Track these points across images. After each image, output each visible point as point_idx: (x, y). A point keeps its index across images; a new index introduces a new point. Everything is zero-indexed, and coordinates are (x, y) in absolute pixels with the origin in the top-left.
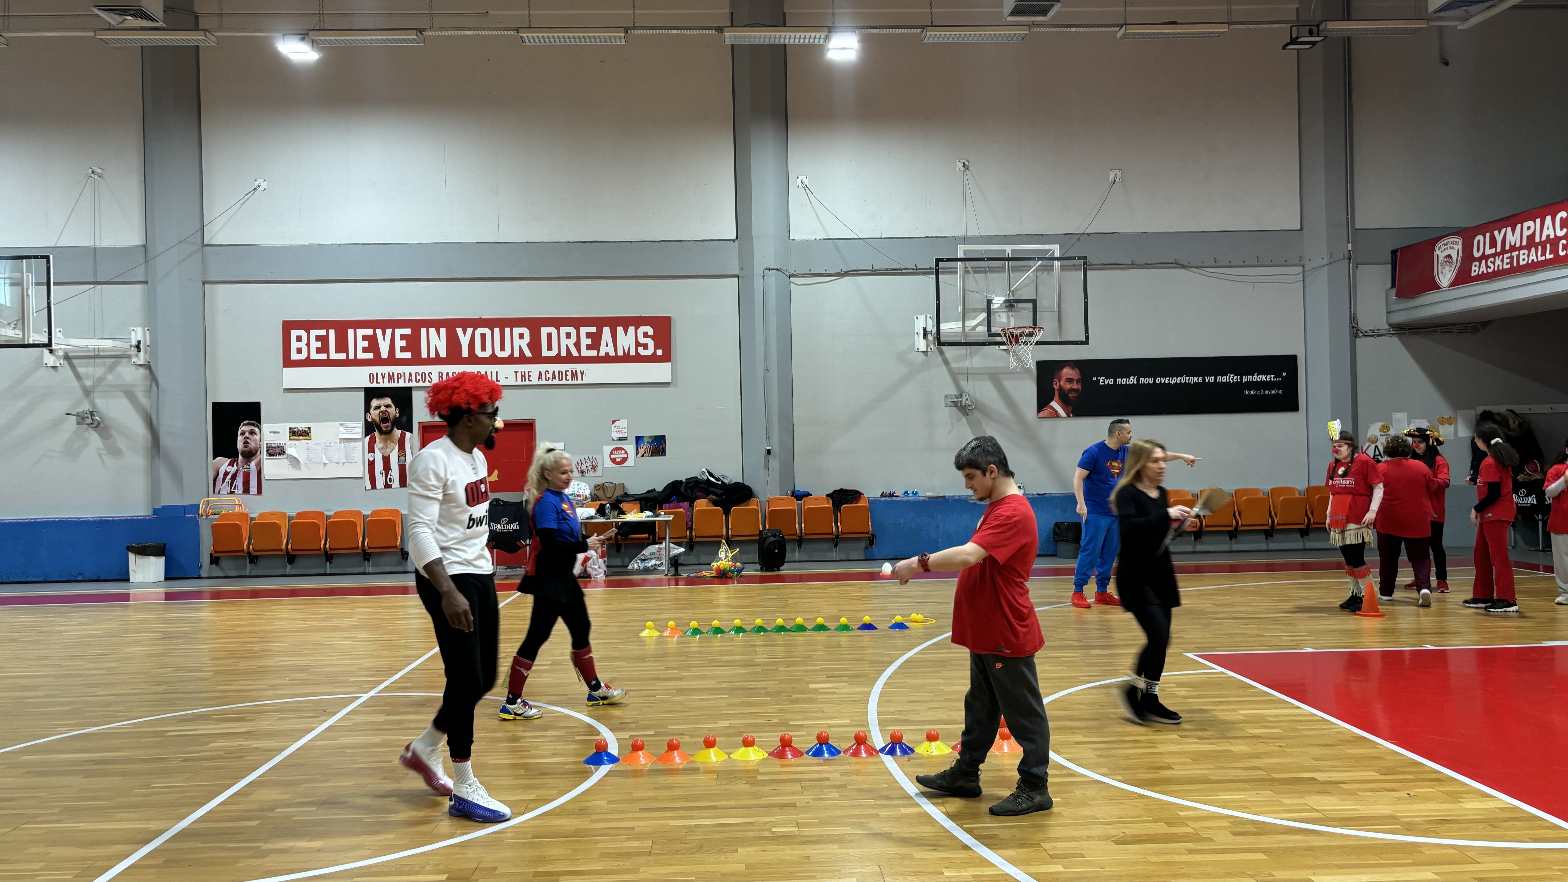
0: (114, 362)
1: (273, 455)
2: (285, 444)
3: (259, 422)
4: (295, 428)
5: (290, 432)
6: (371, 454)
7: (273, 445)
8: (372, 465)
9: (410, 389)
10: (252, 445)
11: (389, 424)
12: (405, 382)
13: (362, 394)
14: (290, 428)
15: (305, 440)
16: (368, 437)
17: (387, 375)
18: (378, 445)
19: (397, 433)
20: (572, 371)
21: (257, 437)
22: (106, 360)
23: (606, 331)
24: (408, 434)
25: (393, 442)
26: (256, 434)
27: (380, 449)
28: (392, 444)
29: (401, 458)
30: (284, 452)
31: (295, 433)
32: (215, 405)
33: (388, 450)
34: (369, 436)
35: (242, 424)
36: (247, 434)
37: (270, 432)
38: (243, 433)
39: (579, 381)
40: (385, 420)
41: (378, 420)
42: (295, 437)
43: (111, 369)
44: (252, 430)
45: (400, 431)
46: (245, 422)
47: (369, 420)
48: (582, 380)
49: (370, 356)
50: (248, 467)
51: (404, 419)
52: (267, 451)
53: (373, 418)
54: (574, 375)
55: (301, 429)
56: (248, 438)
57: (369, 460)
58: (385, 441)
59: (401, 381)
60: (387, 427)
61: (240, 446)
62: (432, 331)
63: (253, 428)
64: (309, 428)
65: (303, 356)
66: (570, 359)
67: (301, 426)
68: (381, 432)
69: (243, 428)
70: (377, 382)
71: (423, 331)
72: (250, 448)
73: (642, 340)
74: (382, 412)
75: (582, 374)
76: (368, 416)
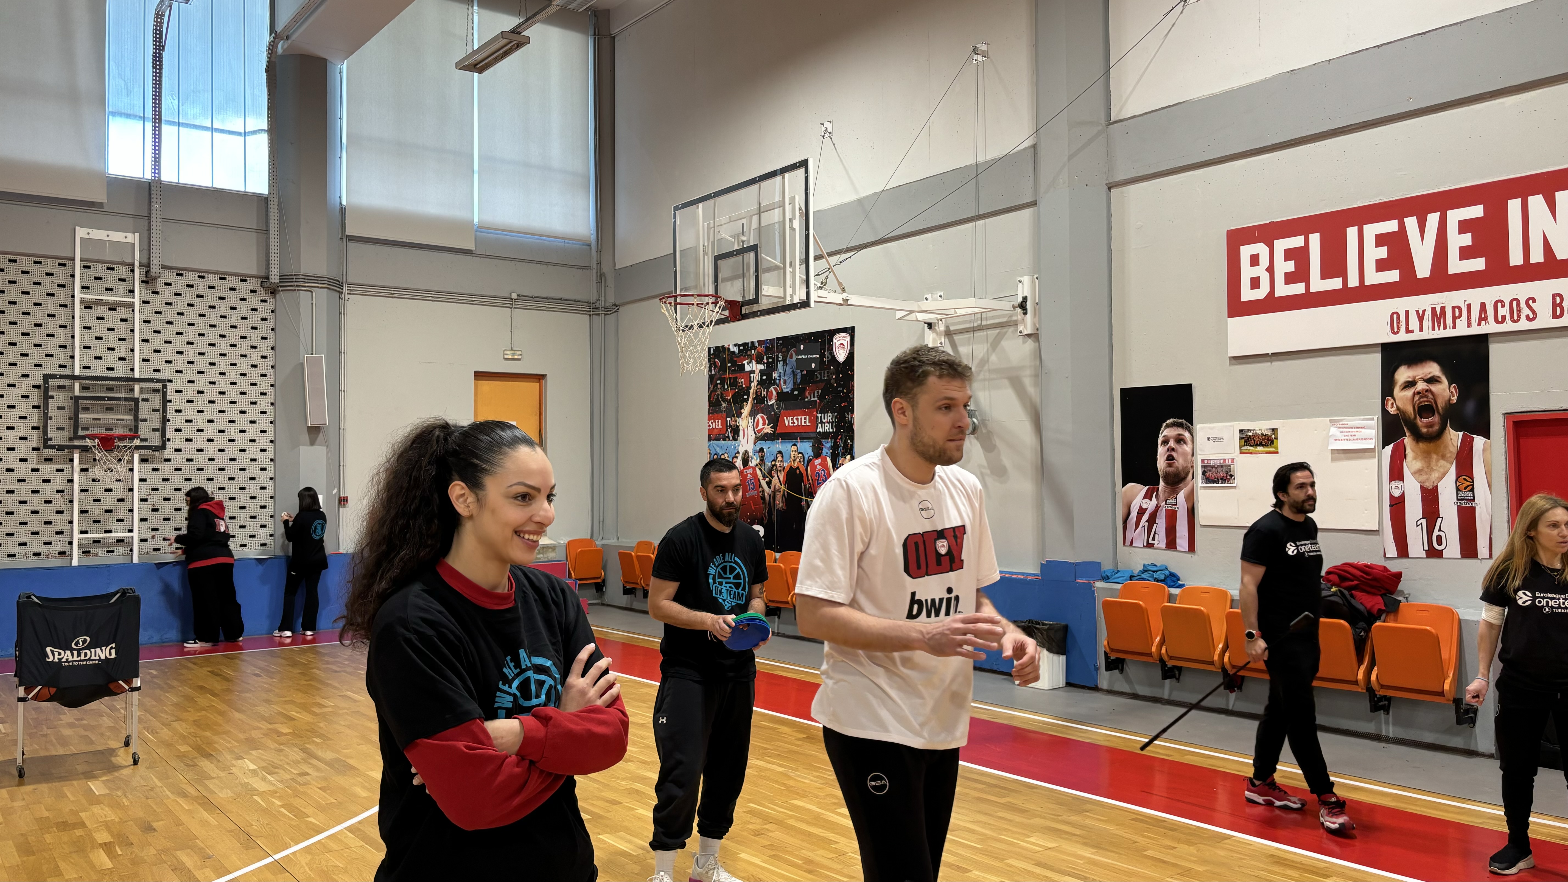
0: (999, 333)
1: (1213, 482)
2: (1233, 460)
3: (1191, 421)
4: (1249, 430)
5: (1241, 438)
6: (1395, 483)
7: (1212, 463)
8: (1398, 505)
9: (1483, 340)
10: (1180, 462)
11: (1436, 419)
12: (1469, 325)
13: (1376, 359)
14: (1241, 431)
16: (1389, 448)
17: (1429, 313)
18: (1411, 465)
19: (1454, 437)
21: (1187, 448)
22: (990, 332)
24: (1479, 441)
25: (1443, 457)
26: (1185, 443)
27: (1417, 473)
28: (1442, 462)
29: (1464, 494)
30: (1231, 476)
32: (1126, 393)
33: (1435, 475)
34: (1392, 445)
35: (1165, 424)
36: (1172, 444)
37: (1209, 439)
38: (1166, 442)
40: (1425, 410)
41: (1409, 409)
42: (1249, 448)
43: (995, 344)
44: (1180, 435)
45: (1461, 434)
46: (1168, 422)
47: (1392, 411)
49: (1392, 276)
50: (1174, 501)
51: (1470, 407)
52: (1204, 473)
53: (1401, 406)
55: (1259, 432)
56: (1173, 450)
57: (1391, 496)
58: (1426, 456)
59: (1462, 323)
60: (1430, 425)
61: (1161, 464)
63: (1180, 431)
64: (1274, 430)
65: (1261, 293)
67: (1260, 427)
68: (1418, 437)
69: (1166, 432)
70: (1408, 331)
71: (1514, 206)
72: (1177, 468)
74: (1419, 393)
76: (1390, 403)
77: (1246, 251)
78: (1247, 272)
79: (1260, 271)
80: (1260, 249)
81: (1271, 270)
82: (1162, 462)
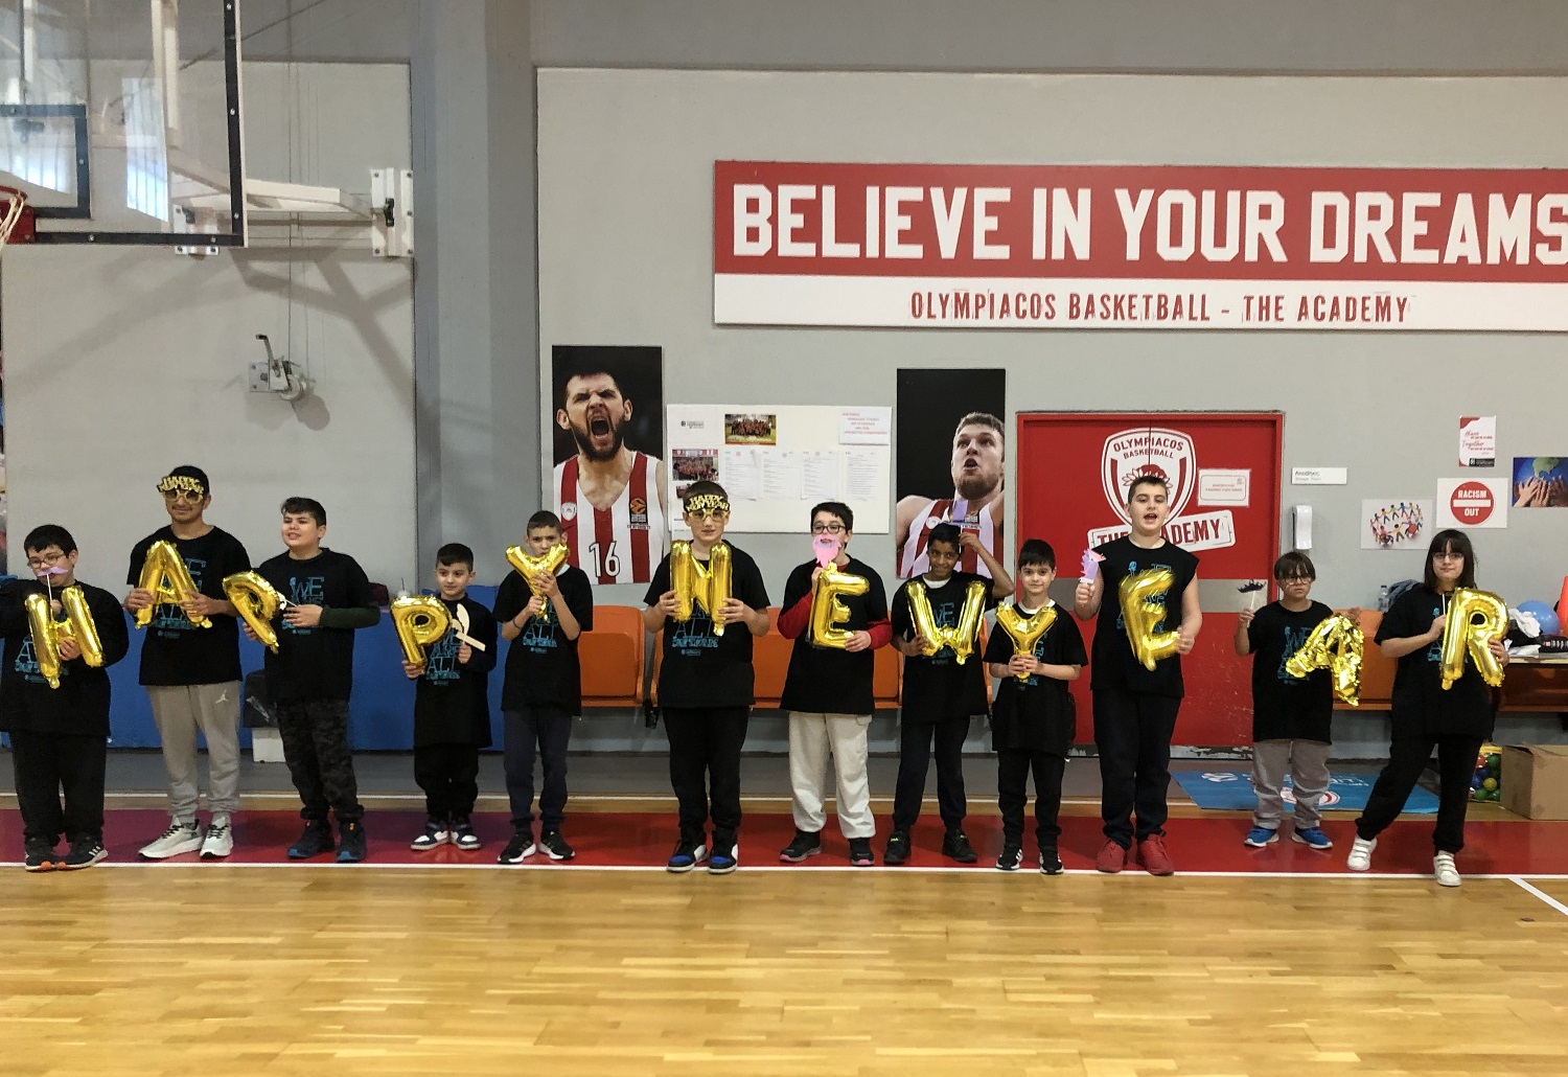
2: (716, 451)
4: (738, 416)
5: (727, 425)
7: (687, 454)
12: (992, 316)
14: (728, 416)
15: (761, 444)
17: (952, 298)
20: (1378, 299)
23: (1464, 203)
30: (714, 471)
31: (738, 428)
37: (683, 424)
39: (1394, 324)
42: (737, 437)
48: (1401, 319)
49: (915, 251)
52: (676, 466)
54: (1383, 307)
55: (752, 419)
59: (984, 312)
62: (1061, 195)
64: (771, 418)
65: (761, 248)
66: (1374, 269)
67: (754, 412)
70: (930, 316)
71: (1040, 195)
73: (1547, 228)
75: (1401, 307)
77: (742, 193)
78: (742, 220)
79: (761, 220)
80: (761, 192)
81: (773, 220)
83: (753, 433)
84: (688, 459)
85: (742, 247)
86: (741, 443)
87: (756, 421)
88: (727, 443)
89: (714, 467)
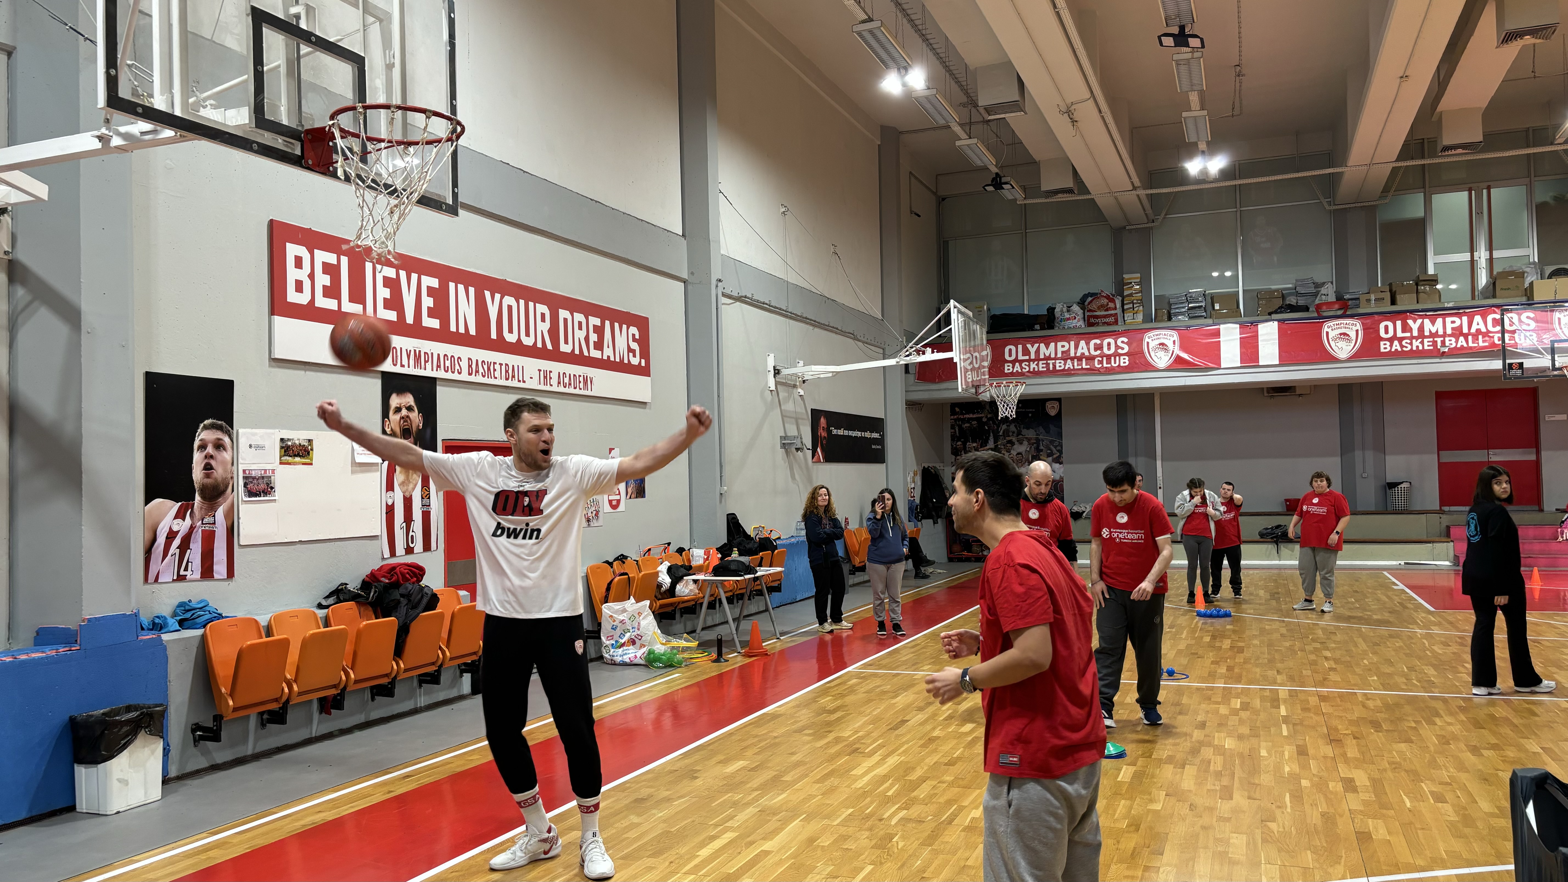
1: (256, 495)
2: (273, 471)
3: (231, 423)
4: (289, 440)
5: (282, 448)
6: (391, 494)
7: (254, 474)
8: (391, 512)
9: (433, 381)
10: (219, 472)
12: (432, 369)
14: (282, 440)
15: (304, 464)
16: (386, 463)
18: (398, 477)
21: (227, 456)
26: (225, 449)
27: (401, 485)
28: (415, 476)
29: (425, 501)
30: (272, 488)
31: (288, 451)
32: (150, 378)
33: (410, 487)
35: (202, 425)
36: (210, 449)
37: (250, 446)
38: (203, 447)
40: (406, 432)
41: (398, 431)
42: (287, 458)
44: (219, 439)
46: (206, 422)
50: (211, 520)
52: (245, 485)
55: (297, 442)
56: (212, 457)
57: (387, 504)
59: (428, 366)
61: (197, 474)
62: (461, 287)
63: (219, 435)
67: (298, 436)
69: (203, 435)
70: (402, 366)
71: (452, 287)
72: (216, 479)
74: (403, 418)
76: (387, 423)
78: (292, 273)
79: (303, 276)
80: (302, 251)
81: (312, 276)
82: (198, 473)
83: (298, 455)
84: (254, 478)
85: (293, 297)
86: (289, 464)
87: (300, 445)
88: (281, 463)
89: (272, 485)
